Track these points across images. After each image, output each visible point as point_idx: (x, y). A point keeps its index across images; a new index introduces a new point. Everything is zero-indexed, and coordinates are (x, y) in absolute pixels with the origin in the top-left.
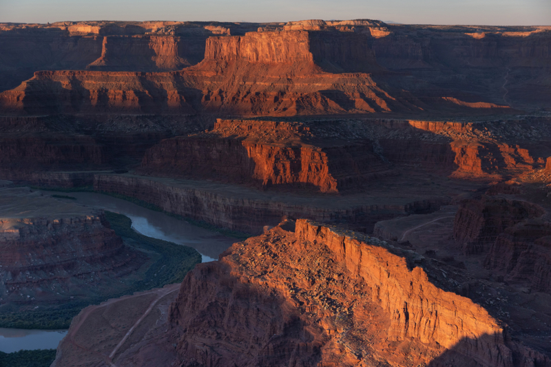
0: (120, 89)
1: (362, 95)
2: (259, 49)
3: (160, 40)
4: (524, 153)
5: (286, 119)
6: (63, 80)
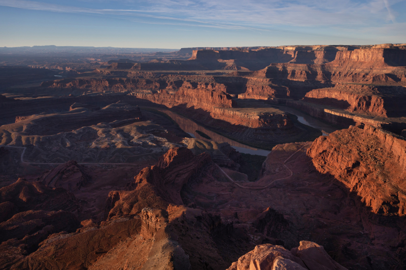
0: (300, 70)
2: (360, 56)
3: (318, 52)
5: (366, 85)
6: (280, 67)
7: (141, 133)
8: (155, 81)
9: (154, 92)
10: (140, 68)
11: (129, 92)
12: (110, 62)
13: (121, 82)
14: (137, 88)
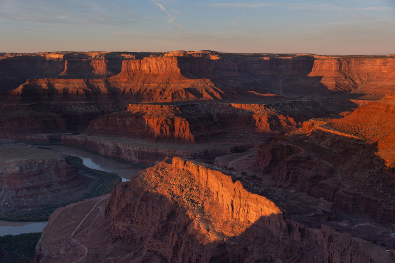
0: (75, 88)
1: (207, 91)
2: (151, 66)
3: (97, 62)
4: (291, 120)
5: (166, 104)
6: (43, 84)
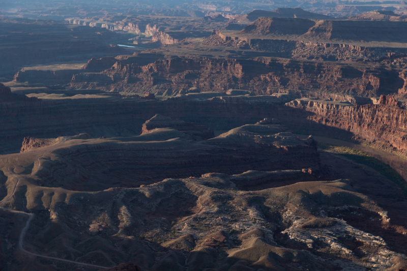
7: (314, 213)
8: (369, 71)
9: (362, 102)
10: (329, 34)
11: (292, 96)
12: (252, 15)
13: (275, 67)
14: (316, 86)
